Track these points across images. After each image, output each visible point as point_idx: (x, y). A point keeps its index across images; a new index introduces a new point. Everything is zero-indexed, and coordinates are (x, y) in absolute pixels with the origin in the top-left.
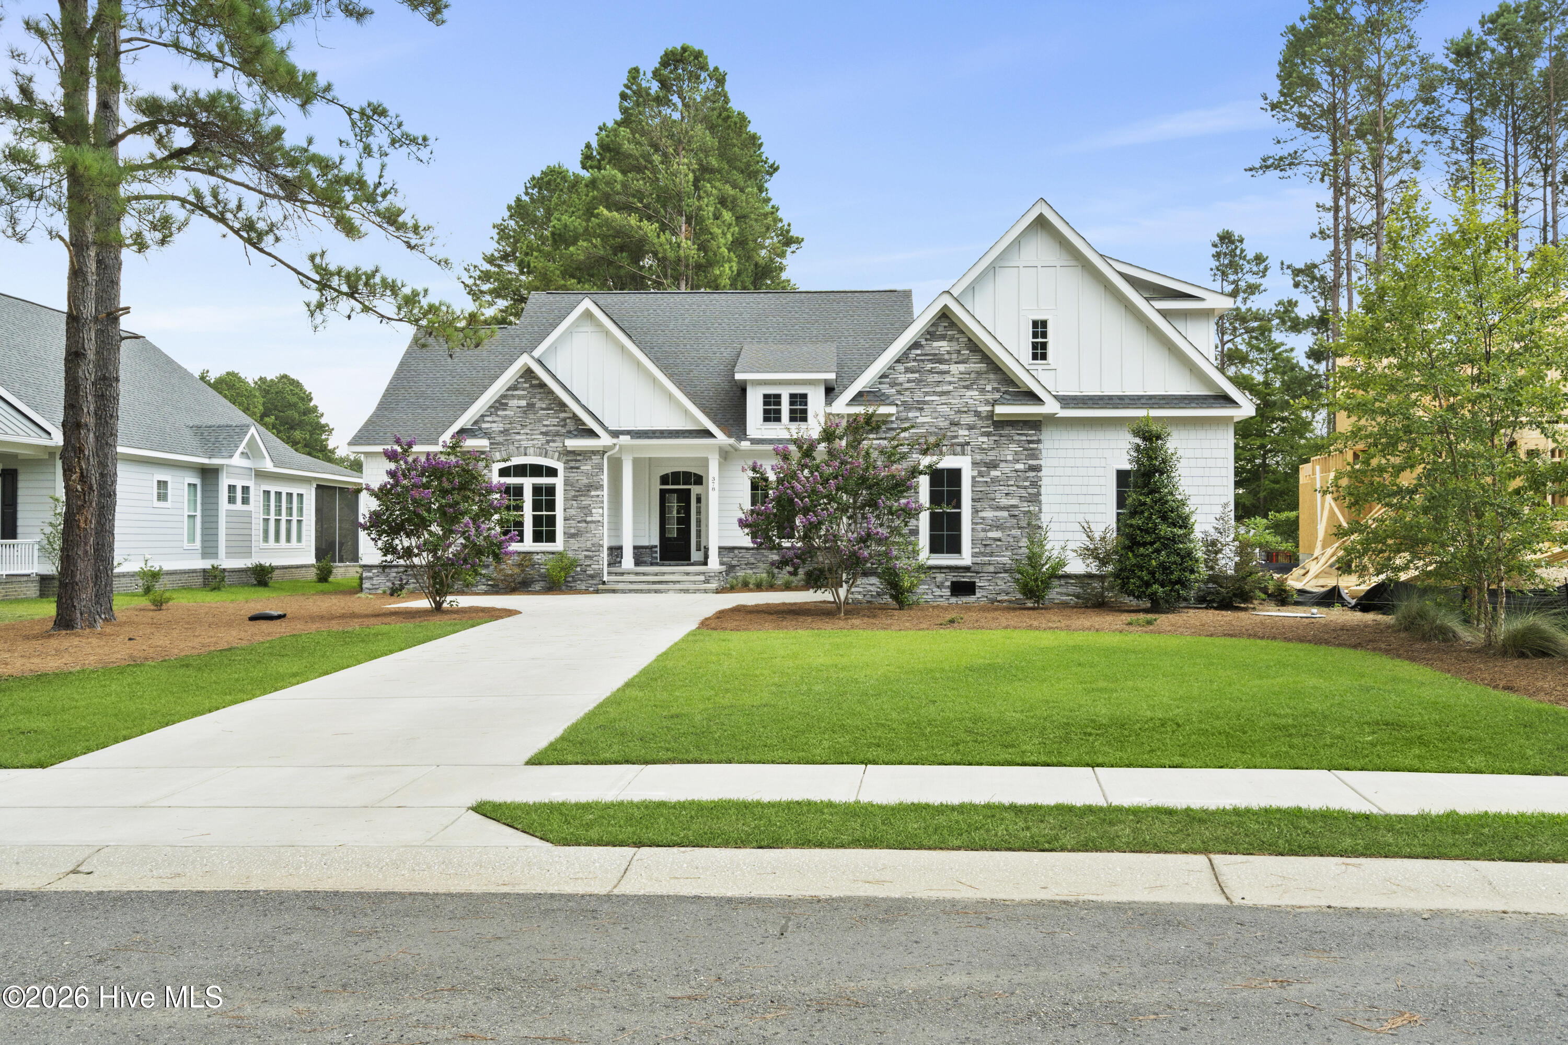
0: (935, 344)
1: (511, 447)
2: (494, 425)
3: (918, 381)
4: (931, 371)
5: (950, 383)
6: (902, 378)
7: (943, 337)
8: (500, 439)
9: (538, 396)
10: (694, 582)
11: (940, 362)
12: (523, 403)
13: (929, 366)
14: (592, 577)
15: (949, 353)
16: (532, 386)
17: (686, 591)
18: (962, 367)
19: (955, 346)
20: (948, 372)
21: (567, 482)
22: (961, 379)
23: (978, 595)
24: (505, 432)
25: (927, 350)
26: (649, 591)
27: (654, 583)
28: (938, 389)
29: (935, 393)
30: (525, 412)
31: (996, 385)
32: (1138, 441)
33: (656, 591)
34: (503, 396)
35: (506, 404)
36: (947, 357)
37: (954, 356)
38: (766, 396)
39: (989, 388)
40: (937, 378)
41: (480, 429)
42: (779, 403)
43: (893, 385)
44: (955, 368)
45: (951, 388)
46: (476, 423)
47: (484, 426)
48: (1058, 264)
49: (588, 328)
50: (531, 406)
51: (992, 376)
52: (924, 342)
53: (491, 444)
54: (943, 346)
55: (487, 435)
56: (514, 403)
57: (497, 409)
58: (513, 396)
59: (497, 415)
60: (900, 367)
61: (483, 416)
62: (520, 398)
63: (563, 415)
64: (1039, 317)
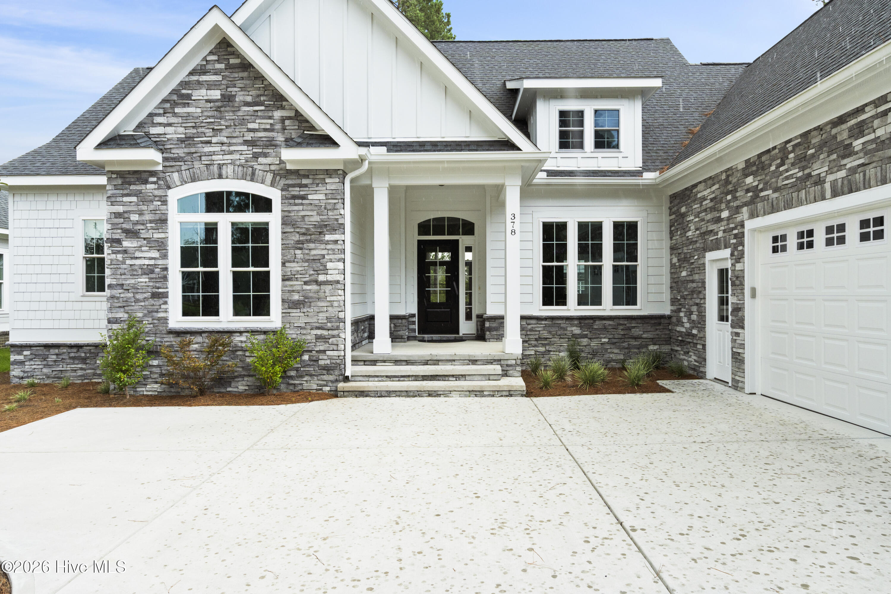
1: (197, 164)
2: (169, 130)
8: (180, 152)
9: (240, 83)
10: (488, 377)
12: (216, 94)
14: (328, 369)
16: (229, 67)
17: (479, 393)
21: (286, 221)
24: (187, 141)
26: (418, 394)
27: (425, 378)
30: (218, 109)
33: (431, 394)
34: (184, 84)
35: (189, 97)
38: (563, 114)
41: (148, 135)
42: (581, 123)
46: (140, 126)
47: (154, 131)
50: (228, 99)
53: (165, 159)
55: (159, 144)
56: (200, 94)
57: (175, 104)
58: (199, 82)
59: (175, 115)
61: (151, 115)
62: (210, 86)
63: (278, 114)
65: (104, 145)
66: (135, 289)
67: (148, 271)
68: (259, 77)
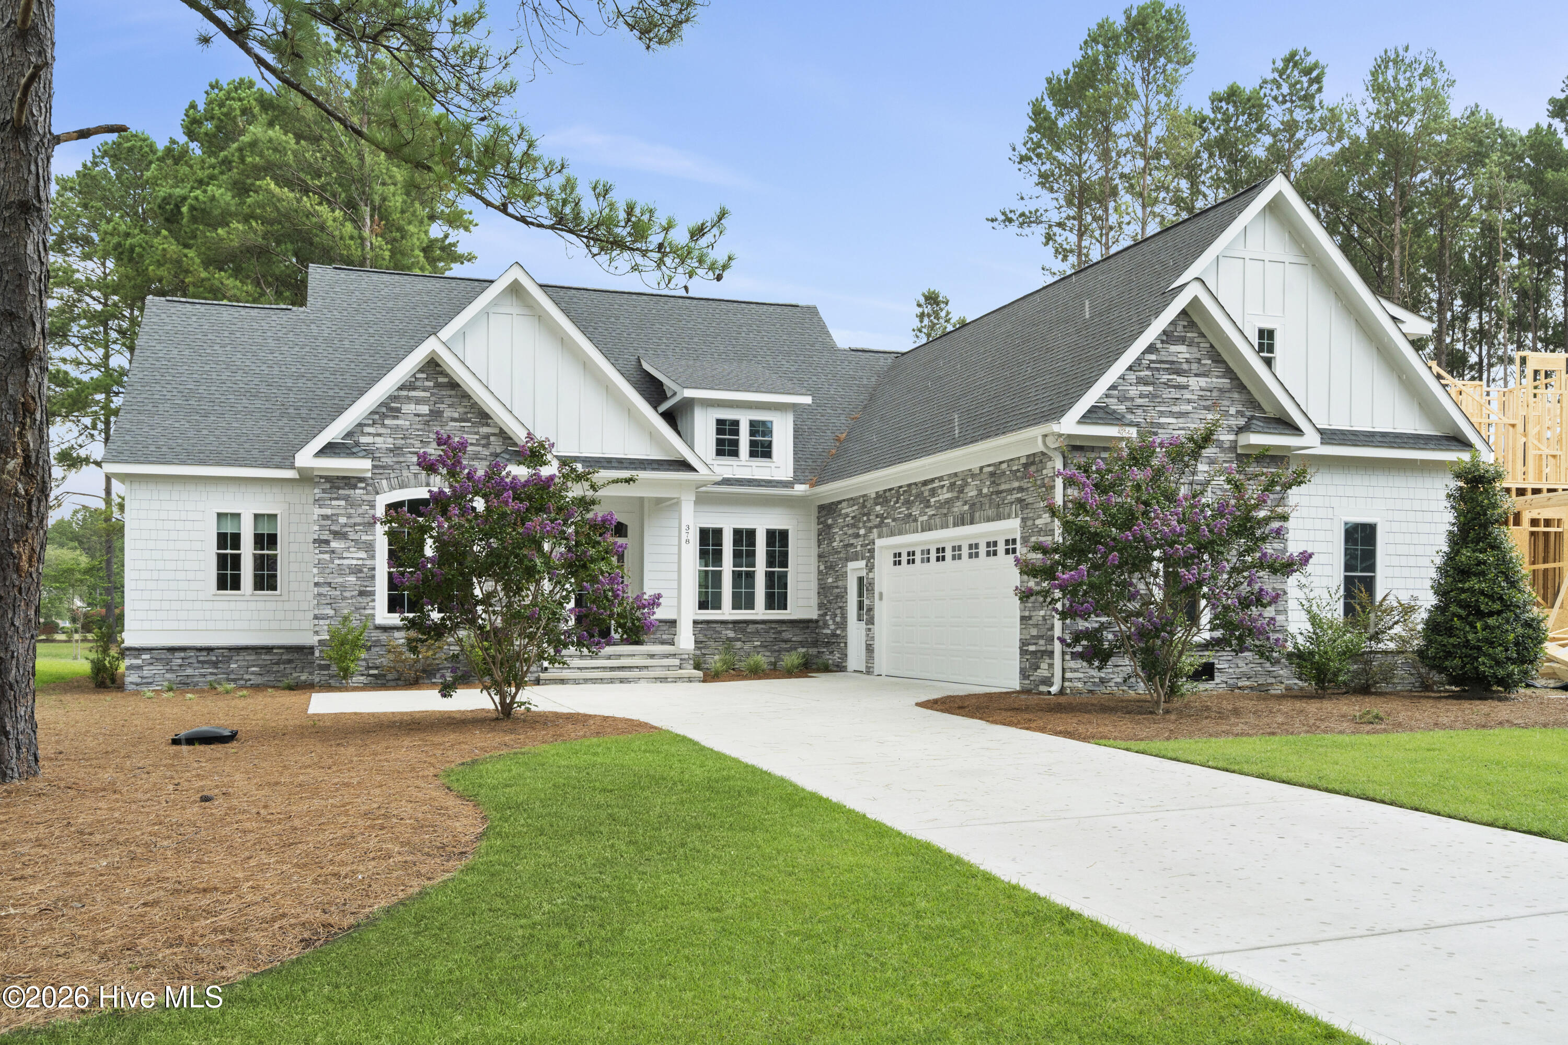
0: (1173, 348)
1: (405, 473)
2: (378, 439)
3: (1152, 396)
4: (1167, 385)
5: (1189, 401)
6: (1133, 391)
7: (1182, 340)
8: (388, 460)
9: (448, 401)
10: (668, 667)
11: (1179, 373)
12: (424, 409)
13: (1165, 377)
15: (1188, 361)
16: (438, 385)
17: (663, 680)
18: (1203, 382)
19: (1195, 353)
20: (1186, 387)
22: (1201, 398)
23: (1217, 680)
24: (396, 450)
25: (1164, 356)
26: (612, 681)
27: (612, 669)
28: (1175, 409)
29: (1172, 414)
30: (427, 423)
31: (1240, 408)
32: (1461, 484)
33: (622, 681)
34: (393, 398)
35: (398, 410)
36: (1185, 366)
37: (1194, 366)
38: (720, 422)
39: (1232, 411)
40: (1174, 394)
41: (357, 444)
42: (736, 432)
43: (1122, 399)
44: (1195, 383)
45: (1189, 408)
46: (349, 434)
47: (364, 440)
48: (1288, 258)
49: (512, 308)
50: (436, 414)
51: (1236, 396)
52: (1159, 345)
53: (374, 467)
54: (1181, 352)
55: (368, 453)
56: (409, 408)
57: (384, 416)
58: (408, 398)
59: (383, 425)
60: (1132, 377)
61: (360, 425)
62: (418, 401)
63: (485, 430)
64: (1267, 325)
65: (322, 452)
66: (343, 587)
67: (356, 570)
68: (466, 396)
